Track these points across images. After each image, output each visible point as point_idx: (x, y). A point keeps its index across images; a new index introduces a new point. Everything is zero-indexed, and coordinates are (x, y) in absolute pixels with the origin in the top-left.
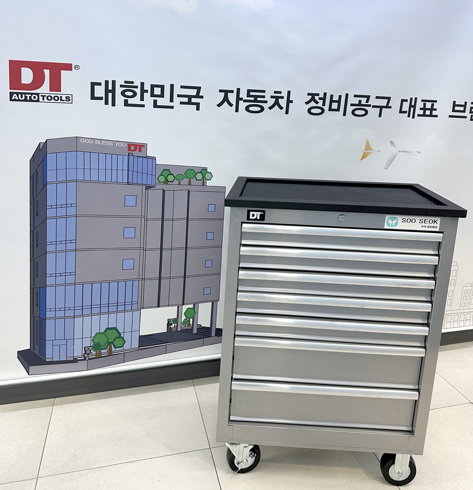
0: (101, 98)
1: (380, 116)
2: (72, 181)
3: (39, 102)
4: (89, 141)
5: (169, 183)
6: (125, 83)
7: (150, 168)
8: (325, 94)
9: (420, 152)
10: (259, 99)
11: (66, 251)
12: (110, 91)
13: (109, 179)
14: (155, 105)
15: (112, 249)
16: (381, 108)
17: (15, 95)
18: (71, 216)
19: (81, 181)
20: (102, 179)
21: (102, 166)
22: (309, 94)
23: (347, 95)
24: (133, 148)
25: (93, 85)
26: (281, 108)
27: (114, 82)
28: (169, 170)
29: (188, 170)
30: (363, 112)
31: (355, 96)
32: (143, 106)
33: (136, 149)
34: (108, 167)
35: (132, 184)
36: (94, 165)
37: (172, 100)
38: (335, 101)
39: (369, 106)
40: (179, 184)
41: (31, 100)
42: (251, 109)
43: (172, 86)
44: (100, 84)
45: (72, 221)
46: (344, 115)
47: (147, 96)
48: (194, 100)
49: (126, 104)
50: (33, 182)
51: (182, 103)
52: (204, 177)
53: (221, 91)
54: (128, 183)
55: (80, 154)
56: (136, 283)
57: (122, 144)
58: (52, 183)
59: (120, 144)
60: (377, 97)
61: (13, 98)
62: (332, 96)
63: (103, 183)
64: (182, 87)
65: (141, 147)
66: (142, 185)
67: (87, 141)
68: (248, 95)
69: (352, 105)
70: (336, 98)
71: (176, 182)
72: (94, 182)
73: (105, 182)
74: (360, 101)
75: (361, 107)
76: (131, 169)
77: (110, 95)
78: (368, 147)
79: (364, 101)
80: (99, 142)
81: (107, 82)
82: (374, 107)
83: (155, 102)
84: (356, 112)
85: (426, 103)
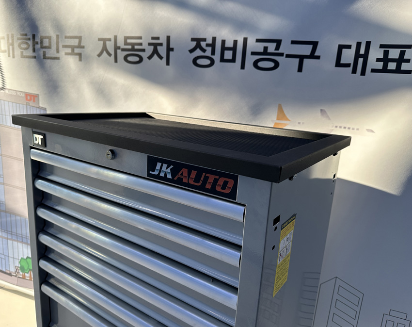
0: (5, 51)
6: (21, 36)
8: (214, 39)
10: (136, 47)
12: (11, 44)
14: (45, 57)
16: (301, 58)
22: (193, 40)
23: (246, 40)
24: (29, 98)
26: (161, 58)
27: (13, 35)
31: (258, 41)
32: (35, 57)
33: (31, 99)
37: (58, 51)
38: (229, 49)
39: (281, 55)
42: (130, 59)
43: (58, 37)
44: (3, 38)
48: (77, 51)
49: (22, 56)
51: (67, 54)
53: (99, 40)
60: (293, 42)
62: (223, 42)
64: (66, 37)
65: (34, 97)
68: (126, 43)
69: (253, 53)
70: (229, 44)
74: (266, 48)
75: (268, 57)
77: (11, 47)
78: (282, 116)
79: (272, 47)
80: (7, 92)
81: (8, 36)
82: (288, 56)
83: (44, 53)
84: (260, 64)
85: (390, 50)
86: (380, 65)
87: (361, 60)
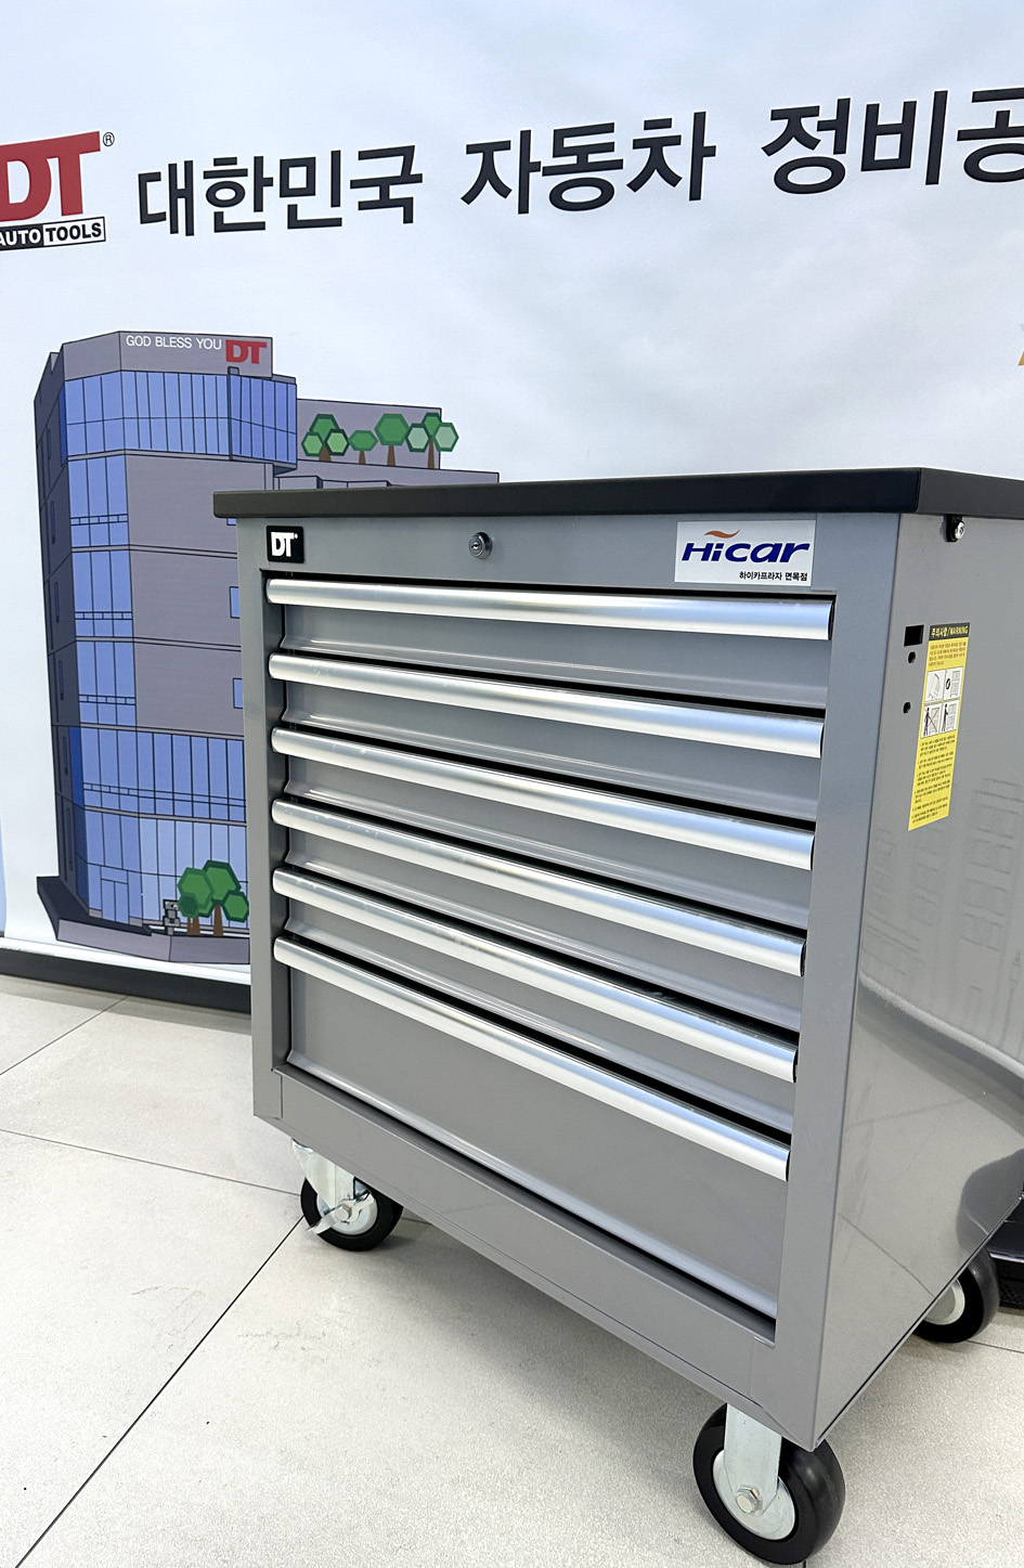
0: (160, 217)
2: (115, 453)
3: (43, 246)
5: (333, 458)
6: (215, 165)
7: (281, 410)
8: (843, 106)
10: (592, 158)
11: (114, 639)
12: (181, 194)
13: (188, 446)
14: (294, 222)
15: (209, 646)
18: (119, 548)
19: (134, 453)
20: (174, 445)
21: (173, 410)
22: (776, 115)
23: (940, 99)
24: (238, 351)
25: (145, 179)
26: (673, 179)
27: (189, 165)
28: (331, 417)
29: (385, 416)
31: (979, 97)
32: (260, 226)
33: (246, 353)
34: (186, 410)
35: (242, 459)
37: (336, 202)
38: (889, 130)
40: (361, 461)
41: (29, 245)
42: (570, 196)
43: (336, 157)
44: (157, 177)
46: (932, 177)
47: (271, 194)
48: (396, 192)
49: (220, 226)
50: (42, 453)
51: (363, 206)
52: (431, 440)
53: (471, 149)
54: (231, 458)
55: (128, 379)
57: (213, 344)
58: (77, 458)
59: (208, 343)
62: (872, 111)
64: (363, 155)
65: (259, 348)
66: (265, 462)
68: (559, 151)
69: (964, 136)
70: (890, 115)
71: (353, 455)
72: (160, 455)
74: (1003, 117)
75: (1011, 141)
76: (235, 413)
77: (181, 202)
81: (173, 168)
83: (292, 210)
84: (987, 165)
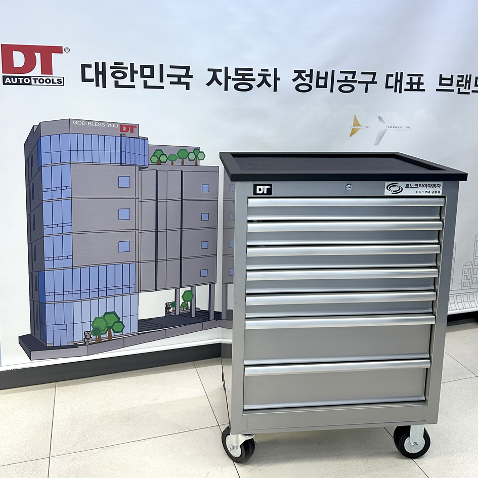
0: (92, 80)
1: (366, 91)
2: (66, 163)
3: (31, 85)
4: (82, 123)
5: (162, 164)
6: (115, 64)
7: (142, 148)
8: (311, 71)
9: (409, 128)
10: (247, 77)
11: (63, 234)
12: (101, 73)
13: (102, 161)
14: (146, 86)
15: (108, 231)
16: (367, 83)
17: (8, 78)
18: (66, 199)
19: (75, 163)
20: (95, 160)
21: (95, 148)
22: (295, 71)
23: (333, 71)
24: (124, 129)
25: (84, 67)
26: (269, 86)
27: (104, 64)
28: (161, 150)
29: (180, 150)
30: (350, 88)
31: (341, 72)
32: (133, 87)
33: (128, 130)
34: (102, 148)
35: (126, 165)
36: (88, 147)
37: (161, 81)
38: (322, 78)
39: (356, 81)
40: (172, 164)
41: (23, 84)
42: (240, 87)
43: (161, 66)
44: (90, 66)
45: (67, 203)
46: (332, 91)
47: (137, 76)
48: (183, 80)
49: (117, 85)
50: (28, 165)
51: (171, 83)
52: (196, 157)
53: (209, 70)
54: (121, 164)
55: (74, 136)
56: (132, 265)
57: (114, 126)
58: (46, 166)
59: (112, 126)
60: (363, 73)
61: (6, 82)
62: (318, 73)
63: (96, 164)
64: (171, 67)
65: (133, 128)
66: (135, 165)
67: (80, 123)
68: (236, 74)
69: (338, 81)
70: (322, 75)
71: (169, 162)
72: (88, 164)
73: (98, 164)
74: (346, 77)
75: (348, 83)
76: (123, 149)
77: (101, 76)
78: (356, 123)
79: (350, 77)
80: (91, 124)
81: (97, 64)
82: (360, 82)
83: (145, 82)
84: (343, 88)
85: (413, 77)
86: (408, 87)
87: (398, 84)
